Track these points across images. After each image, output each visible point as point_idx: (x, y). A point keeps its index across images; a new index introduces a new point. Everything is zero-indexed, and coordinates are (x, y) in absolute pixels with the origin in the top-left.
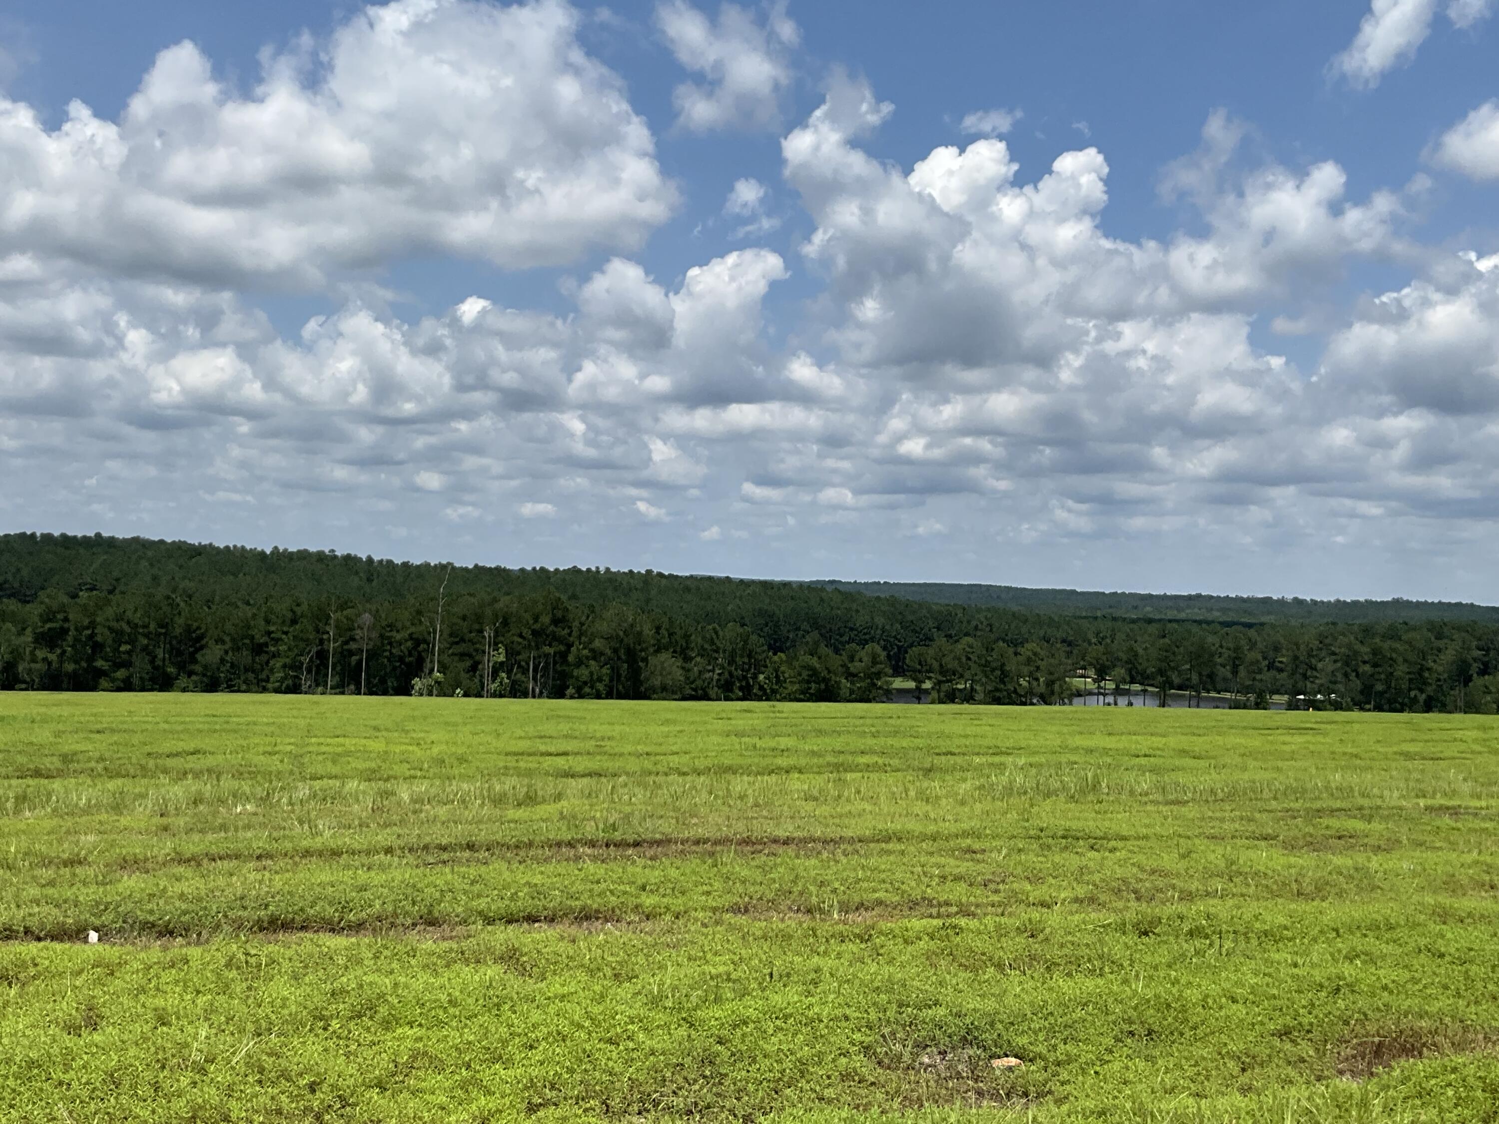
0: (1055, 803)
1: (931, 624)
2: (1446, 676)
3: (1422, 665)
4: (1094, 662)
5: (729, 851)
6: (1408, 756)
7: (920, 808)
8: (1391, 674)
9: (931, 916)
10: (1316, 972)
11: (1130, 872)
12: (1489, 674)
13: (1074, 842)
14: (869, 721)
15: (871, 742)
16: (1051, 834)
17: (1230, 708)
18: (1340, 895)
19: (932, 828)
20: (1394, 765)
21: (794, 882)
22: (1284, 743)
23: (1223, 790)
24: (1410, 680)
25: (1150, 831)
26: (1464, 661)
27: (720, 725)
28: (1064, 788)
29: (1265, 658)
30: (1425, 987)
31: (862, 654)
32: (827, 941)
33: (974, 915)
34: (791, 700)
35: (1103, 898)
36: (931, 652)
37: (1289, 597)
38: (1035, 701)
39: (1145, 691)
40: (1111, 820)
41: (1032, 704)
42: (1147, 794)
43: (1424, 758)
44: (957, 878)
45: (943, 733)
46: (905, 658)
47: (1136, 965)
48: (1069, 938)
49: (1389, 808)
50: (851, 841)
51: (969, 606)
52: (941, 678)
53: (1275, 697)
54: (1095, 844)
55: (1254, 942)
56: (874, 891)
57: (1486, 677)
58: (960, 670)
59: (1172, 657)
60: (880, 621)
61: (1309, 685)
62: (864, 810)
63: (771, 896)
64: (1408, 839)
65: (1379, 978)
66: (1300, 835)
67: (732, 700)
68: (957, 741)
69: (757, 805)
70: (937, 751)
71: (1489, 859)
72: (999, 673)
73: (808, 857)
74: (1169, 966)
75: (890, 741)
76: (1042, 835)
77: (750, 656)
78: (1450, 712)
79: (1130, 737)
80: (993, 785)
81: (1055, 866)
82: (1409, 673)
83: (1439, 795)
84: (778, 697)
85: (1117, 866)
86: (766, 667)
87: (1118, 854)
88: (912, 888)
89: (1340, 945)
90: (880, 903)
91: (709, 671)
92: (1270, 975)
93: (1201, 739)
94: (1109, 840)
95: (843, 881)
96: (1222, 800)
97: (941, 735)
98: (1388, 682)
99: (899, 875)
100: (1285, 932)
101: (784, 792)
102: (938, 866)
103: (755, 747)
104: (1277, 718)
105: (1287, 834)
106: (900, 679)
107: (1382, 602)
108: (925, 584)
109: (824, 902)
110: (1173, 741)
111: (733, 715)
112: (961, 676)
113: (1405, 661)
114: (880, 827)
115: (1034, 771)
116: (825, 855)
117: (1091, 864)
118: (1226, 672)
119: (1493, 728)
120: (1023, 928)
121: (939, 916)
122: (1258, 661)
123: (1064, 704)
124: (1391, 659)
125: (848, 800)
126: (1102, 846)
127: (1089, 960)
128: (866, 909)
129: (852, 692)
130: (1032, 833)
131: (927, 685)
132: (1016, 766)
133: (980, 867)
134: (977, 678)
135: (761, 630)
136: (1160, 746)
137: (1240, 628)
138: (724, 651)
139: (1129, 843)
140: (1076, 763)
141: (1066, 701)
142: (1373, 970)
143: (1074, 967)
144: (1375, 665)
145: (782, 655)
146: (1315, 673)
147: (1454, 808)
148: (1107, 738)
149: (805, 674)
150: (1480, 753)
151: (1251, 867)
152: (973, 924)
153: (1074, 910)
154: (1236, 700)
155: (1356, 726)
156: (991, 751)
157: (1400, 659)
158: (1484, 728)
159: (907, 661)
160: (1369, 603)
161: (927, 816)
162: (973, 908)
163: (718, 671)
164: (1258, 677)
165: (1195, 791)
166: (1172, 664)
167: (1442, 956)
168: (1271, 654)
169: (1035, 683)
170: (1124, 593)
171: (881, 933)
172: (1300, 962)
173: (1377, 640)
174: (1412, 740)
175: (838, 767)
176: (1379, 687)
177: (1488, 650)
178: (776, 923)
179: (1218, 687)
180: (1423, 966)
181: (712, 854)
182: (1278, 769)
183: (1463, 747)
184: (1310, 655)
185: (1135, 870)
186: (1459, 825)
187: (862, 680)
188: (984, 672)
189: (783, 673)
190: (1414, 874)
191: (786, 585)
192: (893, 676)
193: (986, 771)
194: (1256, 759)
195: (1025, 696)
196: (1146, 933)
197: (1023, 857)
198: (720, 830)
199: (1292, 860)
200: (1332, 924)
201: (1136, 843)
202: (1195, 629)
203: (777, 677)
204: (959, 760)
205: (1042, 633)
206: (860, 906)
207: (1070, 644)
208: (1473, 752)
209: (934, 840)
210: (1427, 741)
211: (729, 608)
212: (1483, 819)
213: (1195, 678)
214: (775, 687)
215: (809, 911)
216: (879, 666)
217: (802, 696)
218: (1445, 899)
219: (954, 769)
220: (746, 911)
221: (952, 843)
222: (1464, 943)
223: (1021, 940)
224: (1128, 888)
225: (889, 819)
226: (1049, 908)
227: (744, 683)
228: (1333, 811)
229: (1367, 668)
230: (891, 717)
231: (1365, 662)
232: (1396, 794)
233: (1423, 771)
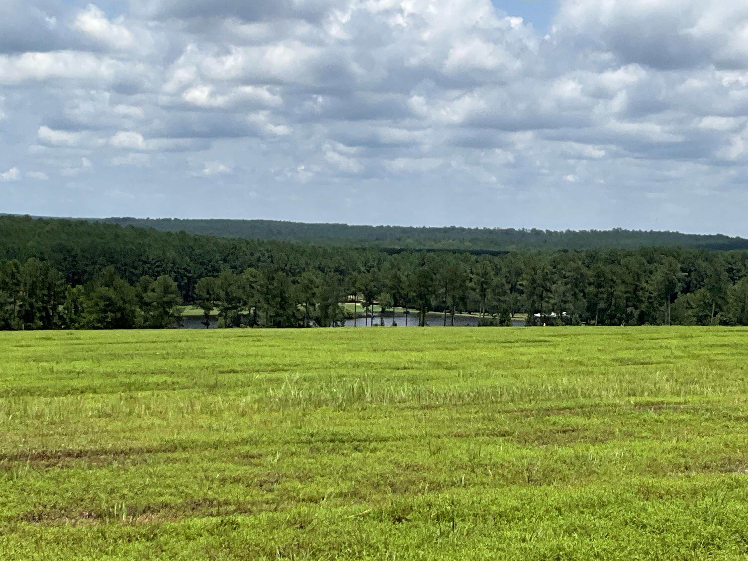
0: (325, 411)
1: (218, 257)
2: (655, 294)
3: (637, 286)
4: (363, 288)
5: (24, 466)
6: (622, 362)
7: (204, 420)
8: (612, 294)
9: (212, 515)
10: (540, 546)
11: (388, 468)
12: (690, 292)
13: (340, 444)
14: (160, 345)
15: (160, 363)
16: (320, 438)
17: (479, 326)
18: (564, 479)
19: (214, 437)
20: (611, 369)
21: (86, 490)
22: (522, 354)
23: (469, 396)
24: (627, 299)
25: (407, 433)
26: (671, 282)
27: (21, 352)
28: (334, 398)
29: (508, 283)
30: (630, 553)
31: (155, 284)
32: (116, 542)
33: (251, 512)
34: (89, 328)
35: (363, 491)
36: (218, 282)
37: (529, 228)
38: (311, 324)
39: (407, 313)
40: (373, 424)
41: (309, 326)
42: (405, 402)
43: (635, 364)
44: (237, 481)
45: (226, 353)
46: (194, 288)
47: (390, 547)
48: (333, 527)
49: (605, 405)
50: (140, 451)
51: (252, 241)
52: (226, 305)
53: (516, 315)
54: (358, 446)
55: (491, 523)
56: (161, 495)
57: (688, 294)
58: (244, 297)
59: (430, 283)
60: (171, 254)
61: (544, 304)
62: (153, 424)
63: (62, 503)
64: (620, 431)
65: (592, 548)
66: (532, 431)
67: (33, 329)
68: (241, 361)
69: (53, 423)
70: (221, 369)
71: (685, 445)
72: (279, 299)
73: (100, 468)
74: (418, 547)
75: (178, 362)
76: (313, 439)
77: (49, 289)
78: (658, 325)
79: (391, 353)
80: (271, 397)
81: (324, 466)
82: (626, 292)
83: (646, 394)
84: (77, 325)
85: (376, 464)
86: (65, 298)
87: (378, 453)
88: (194, 491)
89: (562, 522)
90: (165, 505)
91: (11, 303)
92: (503, 550)
93: (453, 352)
94: (371, 442)
95: (132, 487)
96: (469, 404)
97: (225, 355)
98: (608, 300)
99: (183, 480)
100: (516, 513)
101: (78, 411)
102: (219, 470)
103: (52, 371)
104: (517, 332)
105: (521, 430)
106: (191, 307)
107: (605, 232)
108: (212, 221)
109: (113, 507)
110: (428, 356)
111: (33, 343)
112: (245, 304)
113: (623, 282)
114: (167, 438)
115: (307, 384)
116: (115, 465)
117: (355, 463)
118: (475, 295)
119: (692, 337)
120: (292, 521)
121: (218, 514)
122: (503, 285)
123: (337, 326)
124: (612, 280)
125: (139, 416)
126: (364, 447)
127: (350, 546)
128: (153, 512)
129: (146, 320)
130: (303, 438)
131: (215, 312)
132: (291, 380)
133: (256, 470)
134: (259, 305)
135: (60, 264)
136: (418, 360)
137: (488, 256)
138: (25, 284)
139: (387, 444)
140: (344, 376)
141: (339, 323)
142: (587, 541)
143: (336, 552)
144: (599, 286)
145: (80, 287)
146: (550, 295)
147: (658, 403)
148: (372, 354)
149: (102, 304)
150: (681, 357)
151: (490, 460)
152: (249, 519)
153: (338, 503)
154: (483, 319)
155: (582, 338)
156: (270, 368)
157: (619, 281)
158: (683, 337)
159: (196, 291)
160: (594, 233)
161: (210, 427)
162: (249, 506)
163: (19, 303)
164: (502, 298)
165: (445, 398)
166: (430, 289)
167: (644, 527)
168: (514, 279)
169: (311, 308)
170: (388, 227)
171: (165, 532)
172: (528, 538)
173: (600, 265)
174: (626, 349)
175: (129, 387)
176: (602, 305)
177: (690, 272)
178: (68, 528)
179: (469, 307)
180: (628, 536)
181: (8, 469)
182: (516, 376)
183: (668, 352)
184: (545, 279)
185: (392, 466)
186: (662, 418)
187: (156, 308)
188: (267, 300)
189: (81, 303)
190: (624, 460)
191: (82, 222)
192: (182, 305)
193: (264, 386)
194: (497, 369)
195: (303, 320)
196: (399, 520)
197: (295, 459)
198: (16, 446)
199: (525, 452)
200: (555, 504)
201: (393, 443)
202: (450, 257)
203: (76, 307)
204: (240, 377)
205: (317, 264)
206: (148, 509)
207: (342, 272)
208: (676, 357)
209: (216, 448)
210: (638, 349)
211: (29, 244)
212: (682, 412)
213: (449, 301)
214: (73, 316)
215: (99, 516)
216: (170, 296)
217: (99, 325)
218: (649, 480)
219: (236, 385)
220: (40, 518)
221: (232, 451)
222: (661, 516)
223: (291, 532)
224: (385, 482)
225: (176, 431)
226: (316, 502)
227: (44, 314)
228: (560, 410)
229: (592, 289)
230: (180, 341)
231: (590, 284)
232: (611, 394)
233: (634, 374)
